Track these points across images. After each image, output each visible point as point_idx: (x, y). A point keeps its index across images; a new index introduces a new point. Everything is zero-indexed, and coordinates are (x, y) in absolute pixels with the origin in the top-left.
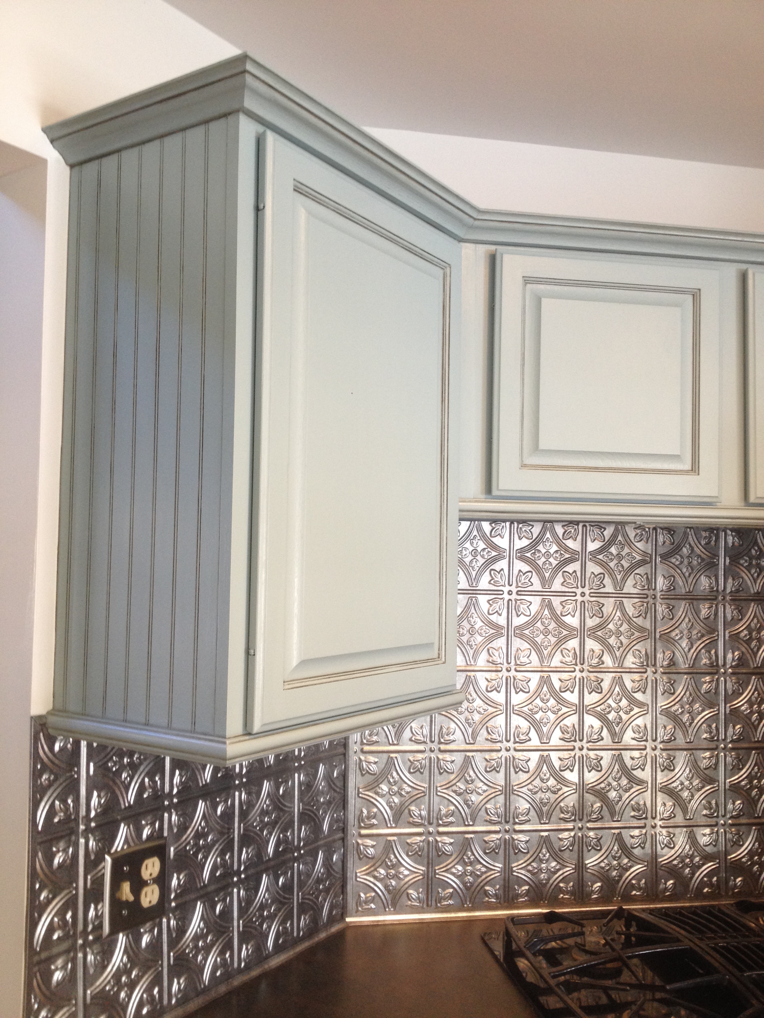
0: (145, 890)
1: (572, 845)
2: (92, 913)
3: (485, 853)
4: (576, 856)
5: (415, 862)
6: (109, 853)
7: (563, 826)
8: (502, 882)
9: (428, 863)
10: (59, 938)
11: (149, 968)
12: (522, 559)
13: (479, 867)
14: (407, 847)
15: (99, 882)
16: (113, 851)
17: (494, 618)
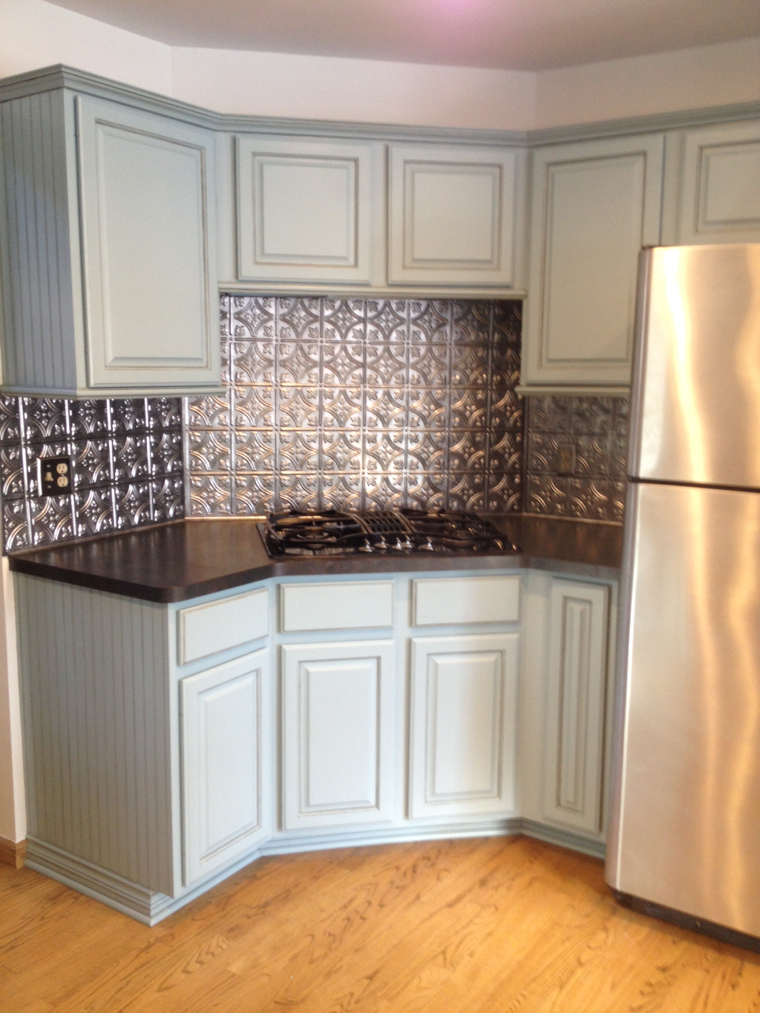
0: (60, 479)
1: (315, 482)
2: (32, 485)
3: (264, 486)
4: (317, 488)
5: (224, 490)
6: (39, 457)
7: (310, 472)
8: (274, 501)
9: (231, 490)
10: (16, 492)
11: (65, 516)
12: (284, 320)
13: (261, 493)
14: (219, 481)
15: (34, 470)
16: (41, 457)
17: (267, 355)
